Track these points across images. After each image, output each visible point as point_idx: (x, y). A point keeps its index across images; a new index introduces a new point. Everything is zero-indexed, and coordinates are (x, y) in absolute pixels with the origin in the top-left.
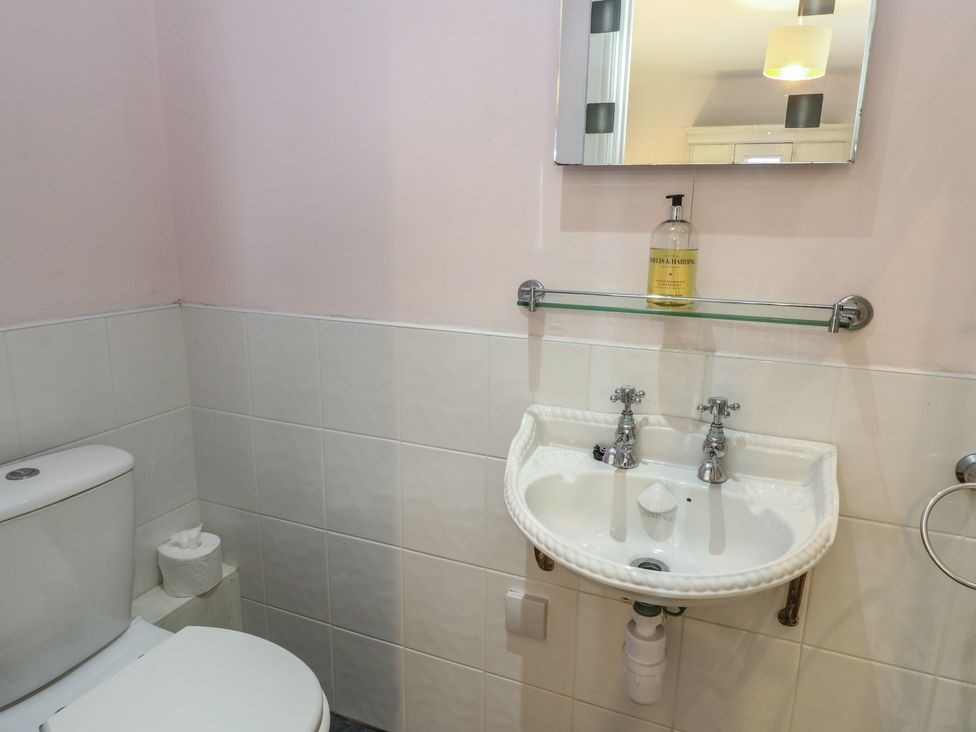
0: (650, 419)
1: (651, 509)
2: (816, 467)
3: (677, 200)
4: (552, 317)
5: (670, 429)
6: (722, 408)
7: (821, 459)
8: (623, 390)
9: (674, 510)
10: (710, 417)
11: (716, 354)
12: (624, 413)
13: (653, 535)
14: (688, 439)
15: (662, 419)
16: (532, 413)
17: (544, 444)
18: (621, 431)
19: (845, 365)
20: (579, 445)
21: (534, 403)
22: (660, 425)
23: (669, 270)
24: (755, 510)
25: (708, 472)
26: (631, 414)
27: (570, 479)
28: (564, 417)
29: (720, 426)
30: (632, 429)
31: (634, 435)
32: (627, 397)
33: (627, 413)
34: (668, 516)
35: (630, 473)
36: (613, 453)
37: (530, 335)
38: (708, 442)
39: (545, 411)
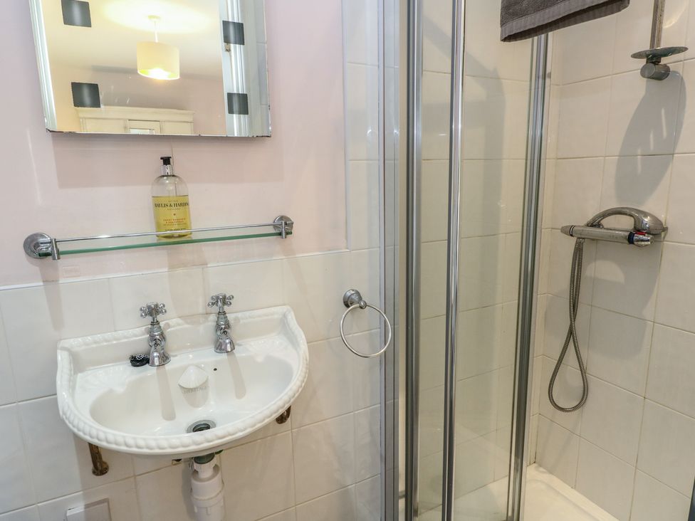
0: (170, 323)
1: (192, 386)
2: (283, 322)
3: (166, 161)
4: (64, 262)
5: (186, 326)
6: (223, 301)
7: (285, 316)
8: (149, 307)
9: (206, 381)
10: (216, 309)
11: (209, 265)
12: (153, 324)
13: (194, 404)
14: (201, 328)
15: (180, 321)
16: (64, 349)
17: (81, 370)
18: (152, 338)
19: (284, 257)
20: (116, 360)
21: (61, 340)
22: (179, 325)
23: (174, 212)
24: (260, 359)
25: (229, 345)
26: (158, 323)
27: (120, 390)
28: (95, 342)
29: (224, 313)
30: (162, 335)
31: (164, 338)
32: (153, 312)
33: (155, 323)
34: (204, 387)
35: (168, 367)
36: (156, 356)
37: (44, 281)
38: (218, 327)
39: (75, 343)
